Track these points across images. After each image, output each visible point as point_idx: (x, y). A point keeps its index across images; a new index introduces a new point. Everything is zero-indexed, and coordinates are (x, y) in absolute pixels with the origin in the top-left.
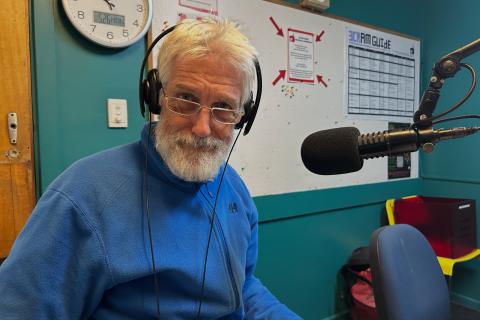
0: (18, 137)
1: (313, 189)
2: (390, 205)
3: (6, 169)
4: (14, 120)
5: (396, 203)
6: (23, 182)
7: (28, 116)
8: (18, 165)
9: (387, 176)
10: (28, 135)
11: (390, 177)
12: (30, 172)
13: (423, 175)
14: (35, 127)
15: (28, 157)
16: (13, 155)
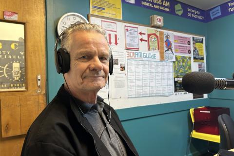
0: (41, 84)
1: (159, 103)
2: (192, 111)
3: (37, 97)
4: (39, 77)
5: (194, 110)
6: (43, 102)
7: (44, 76)
8: (41, 95)
9: (192, 98)
10: (44, 83)
11: (194, 98)
12: (45, 98)
13: (210, 97)
14: (47, 80)
15: (44, 92)
16: (39, 91)
